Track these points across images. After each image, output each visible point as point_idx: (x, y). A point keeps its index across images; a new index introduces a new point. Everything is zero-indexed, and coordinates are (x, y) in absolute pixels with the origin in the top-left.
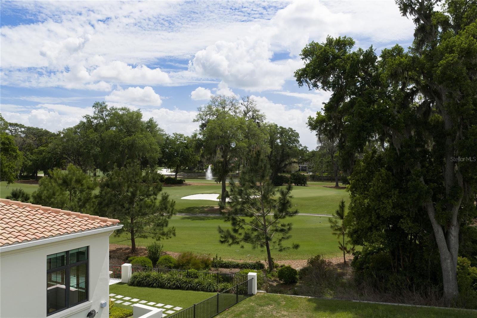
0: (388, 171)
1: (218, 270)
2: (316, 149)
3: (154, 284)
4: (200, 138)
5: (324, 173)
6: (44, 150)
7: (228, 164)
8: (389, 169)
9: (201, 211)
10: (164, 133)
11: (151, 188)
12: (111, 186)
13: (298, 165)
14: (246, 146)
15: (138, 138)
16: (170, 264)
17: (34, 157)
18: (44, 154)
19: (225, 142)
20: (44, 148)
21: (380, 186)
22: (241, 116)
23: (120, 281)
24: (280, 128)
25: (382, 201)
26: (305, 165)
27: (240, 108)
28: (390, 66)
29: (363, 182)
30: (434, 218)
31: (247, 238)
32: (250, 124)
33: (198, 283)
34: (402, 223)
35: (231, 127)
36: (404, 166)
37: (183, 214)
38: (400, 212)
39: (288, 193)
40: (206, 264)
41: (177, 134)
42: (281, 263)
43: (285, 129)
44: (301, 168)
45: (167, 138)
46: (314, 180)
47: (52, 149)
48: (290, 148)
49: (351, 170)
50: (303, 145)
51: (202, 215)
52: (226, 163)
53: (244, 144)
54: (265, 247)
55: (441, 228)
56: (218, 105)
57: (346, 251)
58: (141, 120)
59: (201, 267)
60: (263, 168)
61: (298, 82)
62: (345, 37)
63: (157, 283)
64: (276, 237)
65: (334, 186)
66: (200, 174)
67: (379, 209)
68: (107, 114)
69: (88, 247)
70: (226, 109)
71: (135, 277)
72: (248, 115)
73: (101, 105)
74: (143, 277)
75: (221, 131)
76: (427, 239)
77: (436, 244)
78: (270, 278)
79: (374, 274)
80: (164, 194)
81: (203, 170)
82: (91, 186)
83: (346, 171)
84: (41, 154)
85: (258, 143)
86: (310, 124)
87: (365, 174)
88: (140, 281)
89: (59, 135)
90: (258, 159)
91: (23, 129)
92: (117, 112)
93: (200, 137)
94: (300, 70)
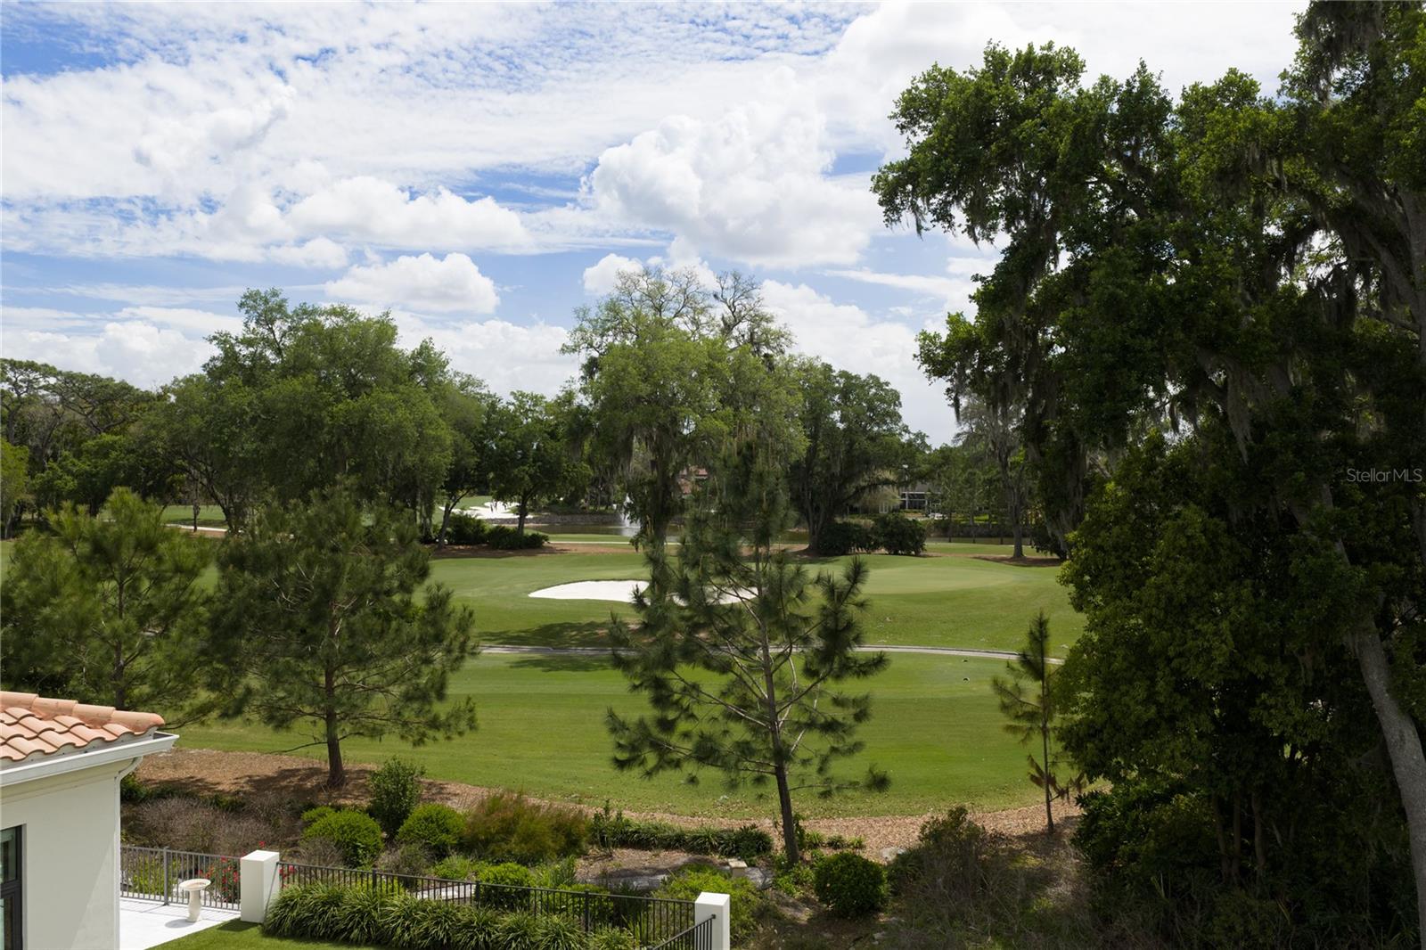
0: (1211, 516)
1: (610, 856)
2: (953, 442)
3: (352, 930)
4: (586, 403)
5: (977, 513)
6: (115, 442)
7: (672, 488)
8: (1217, 507)
9: (586, 636)
10: (484, 391)
11: (391, 569)
12: (249, 563)
13: (896, 491)
14: (726, 429)
15: (381, 405)
16: (444, 837)
17: (83, 466)
18: (114, 454)
19: (658, 417)
20: (117, 438)
21: (1183, 571)
22: (711, 334)
23: (236, 915)
24: (841, 376)
25: (1193, 627)
26: (921, 489)
27: (710, 310)
28: (1219, 138)
29: (1118, 558)
30: (1388, 691)
31: (707, 753)
32: (741, 361)
33: (514, 931)
34: (1267, 708)
35: (678, 369)
36: (1271, 497)
37: (526, 648)
38: (1264, 667)
39: (851, 590)
40: (568, 835)
41: (523, 395)
42: (829, 827)
43: (857, 377)
44: (906, 499)
45: (493, 405)
46: (946, 536)
47: (137, 440)
48: (873, 439)
49: (1072, 512)
50: (914, 430)
51: (584, 653)
52: (666, 486)
53: (720, 424)
54: (773, 782)
55: (1413, 728)
56: (641, 301)
57: (1055, 788)
58: (395, 346)
59: (552, 845)
60: (765, 505)
61: (884, 209)
62: (1050, 47)
63: (362, 929)
64: (807, 744)
65: (1011, 556)
66: (601, 517)
67: (1180, 655)
68: (285, 328)
69: (18, 831)
70: (666, 315)
71: (286, 903)
72: (735, 333)
73: (266, 302)
74: (315, 905)
75: (646, 380)
76: (1359, 765)
77: (1395, 787)
78: (790, 893)
79: (1157, 886)
80: (434, 590)
81: (609, 504)
82: (189, 563)
83: (1058, 515)
84: (106, 455)
85: (765, 421)
86: (927, 357)
87: (1126, 528)
88: (301, 920)
89: (160, 397)
90: (748, 473)
91: (52, 381)
92: (317, 324)
93: (584, 400)
94: (891, 168)
